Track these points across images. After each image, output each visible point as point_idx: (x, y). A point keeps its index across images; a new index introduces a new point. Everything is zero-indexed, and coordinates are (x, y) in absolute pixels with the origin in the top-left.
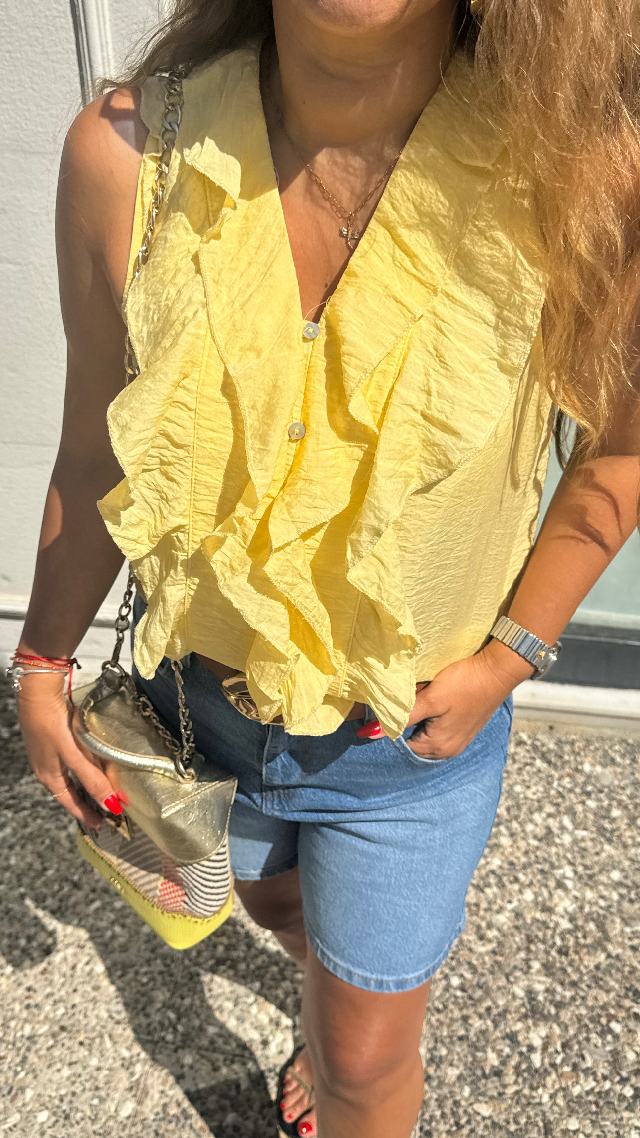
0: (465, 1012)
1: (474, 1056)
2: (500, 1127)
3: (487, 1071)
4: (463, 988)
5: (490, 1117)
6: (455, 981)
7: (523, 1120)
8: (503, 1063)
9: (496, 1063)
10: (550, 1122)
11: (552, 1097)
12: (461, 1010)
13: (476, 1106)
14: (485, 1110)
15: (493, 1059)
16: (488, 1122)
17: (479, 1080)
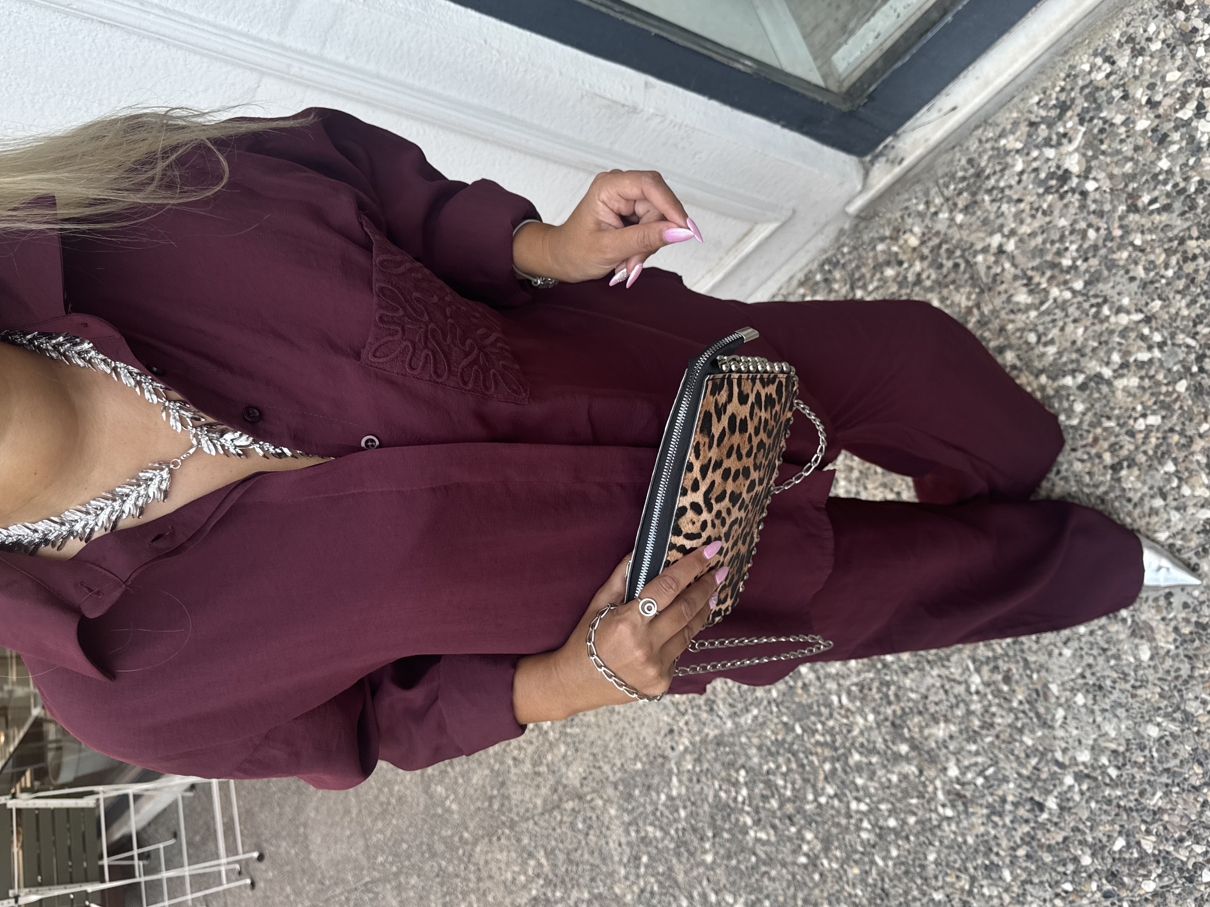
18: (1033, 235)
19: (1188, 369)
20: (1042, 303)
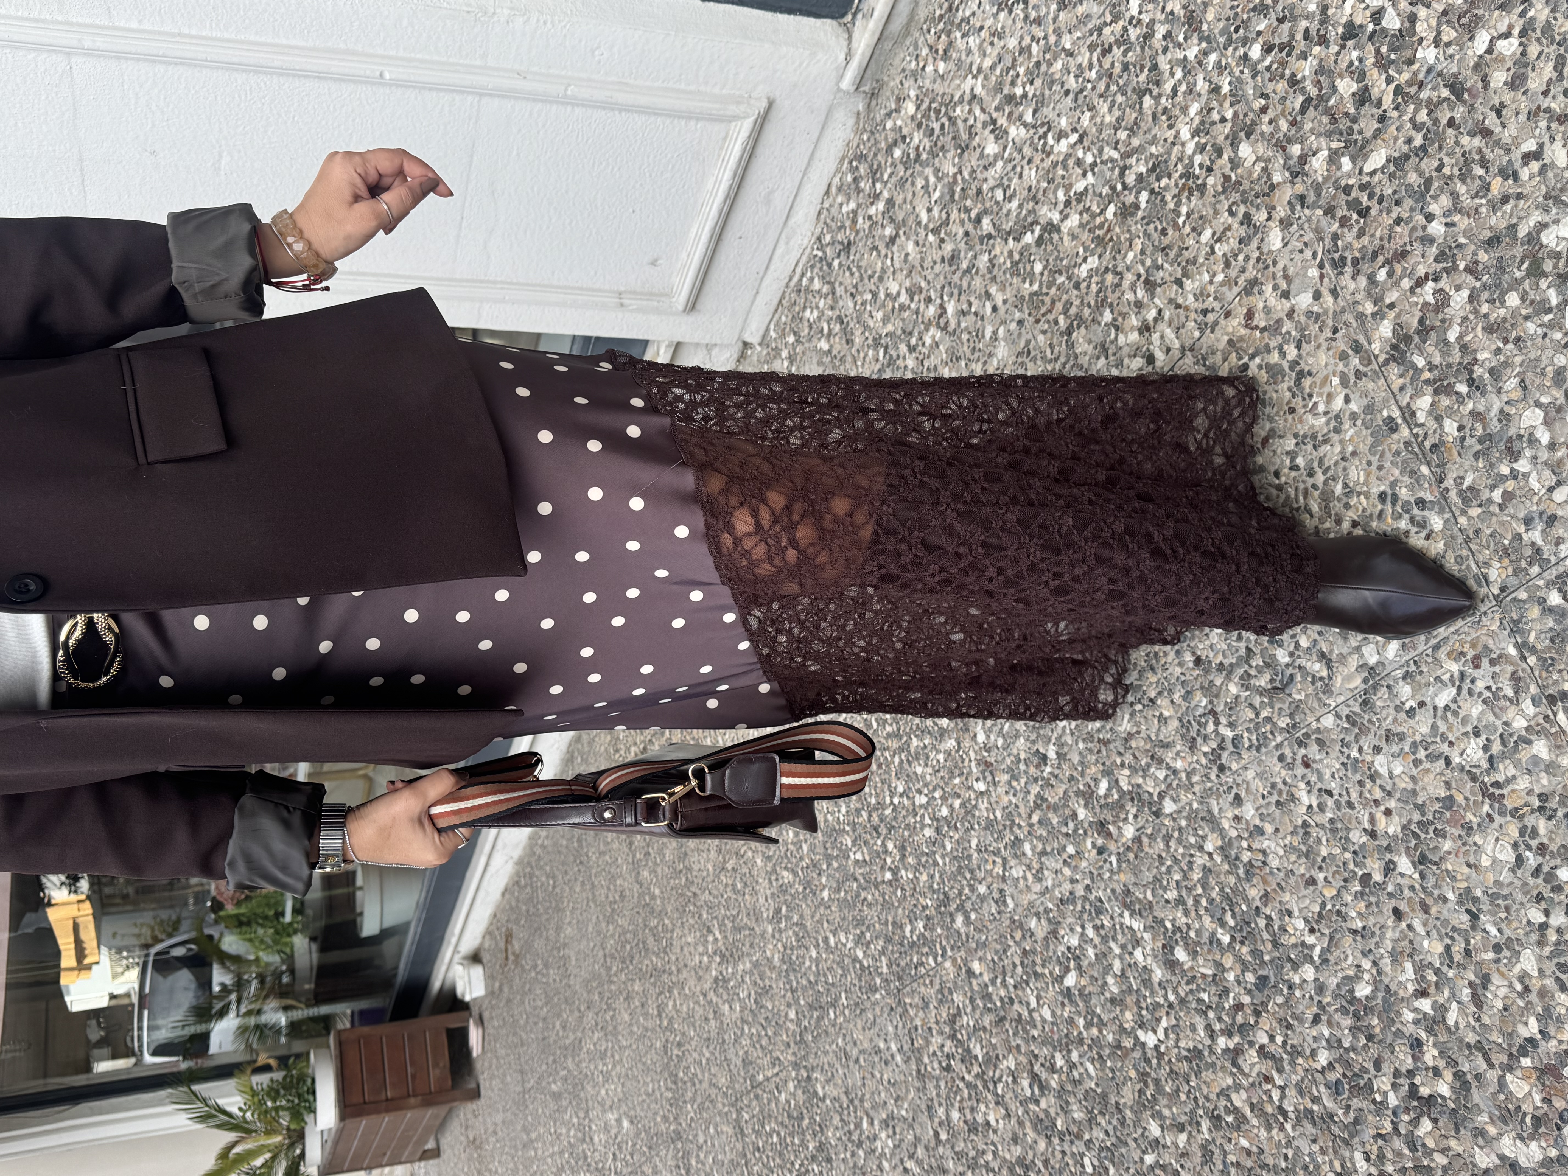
0: (1288, 72)
1: (1327, 111)
2: (1407, 157)
3: (1352, 111)
4: (1268, 49)
5: (1388, 161)
6: (1255, 52)
7: (1423, 116)
8: (1362, 76)
9: (1354, 87)
10: (1456, 76)
11: (1437, 42)
12: (1282, 76)
13: (1367, 168)
14: (1377, 159)
15: (1347, 87)
16: (1392, 168)
17: (1350, 131)
18: (993, 67)
19: (1113, 188)
20: (1005, 148)
